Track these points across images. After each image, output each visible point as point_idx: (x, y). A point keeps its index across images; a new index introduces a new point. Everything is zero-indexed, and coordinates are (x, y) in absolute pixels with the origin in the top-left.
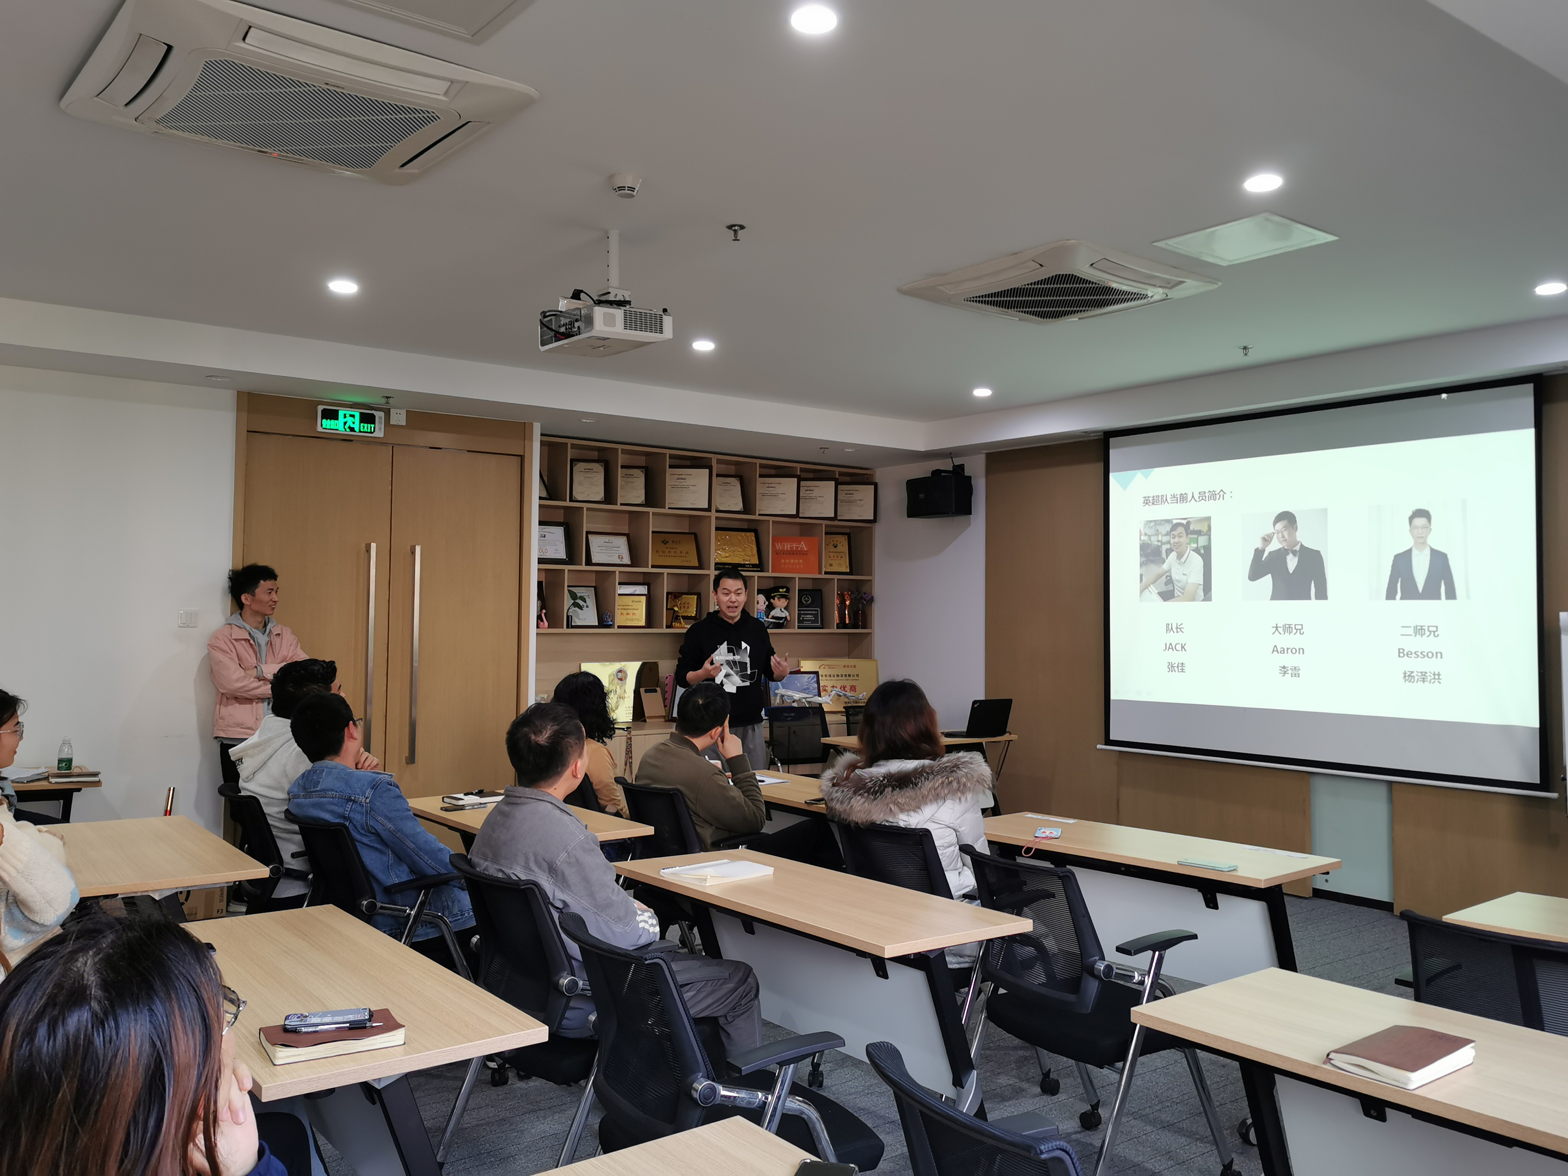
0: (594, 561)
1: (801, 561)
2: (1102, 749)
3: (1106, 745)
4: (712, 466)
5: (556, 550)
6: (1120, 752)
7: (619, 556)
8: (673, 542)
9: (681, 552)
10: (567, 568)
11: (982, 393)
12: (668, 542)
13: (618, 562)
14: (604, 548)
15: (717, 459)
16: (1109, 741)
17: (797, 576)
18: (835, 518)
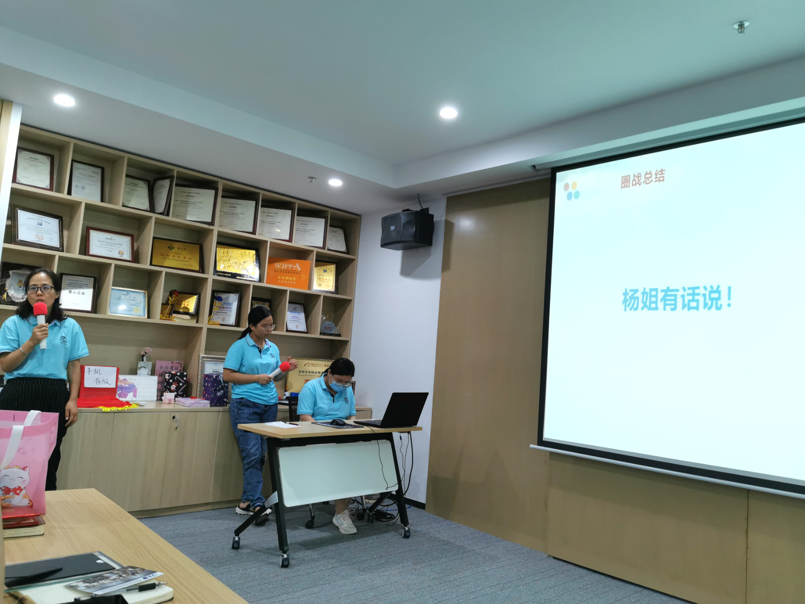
0: (91, 253)
1: (294, 279)
2: (534, 449)
3: (538, 445)
4: (218, 188)
5: (51, 239)
6: (551, 453)
7: (119, 252)
8: (179, 248)
9: (185, 258)
10: (57, 254)
11: (448, 113)
12: (173, 248)
13: (118, 256)
14: (105, 244)
15: (223, 183)
16: (541, 442)
17: (289, 289)
18: (324, 248)
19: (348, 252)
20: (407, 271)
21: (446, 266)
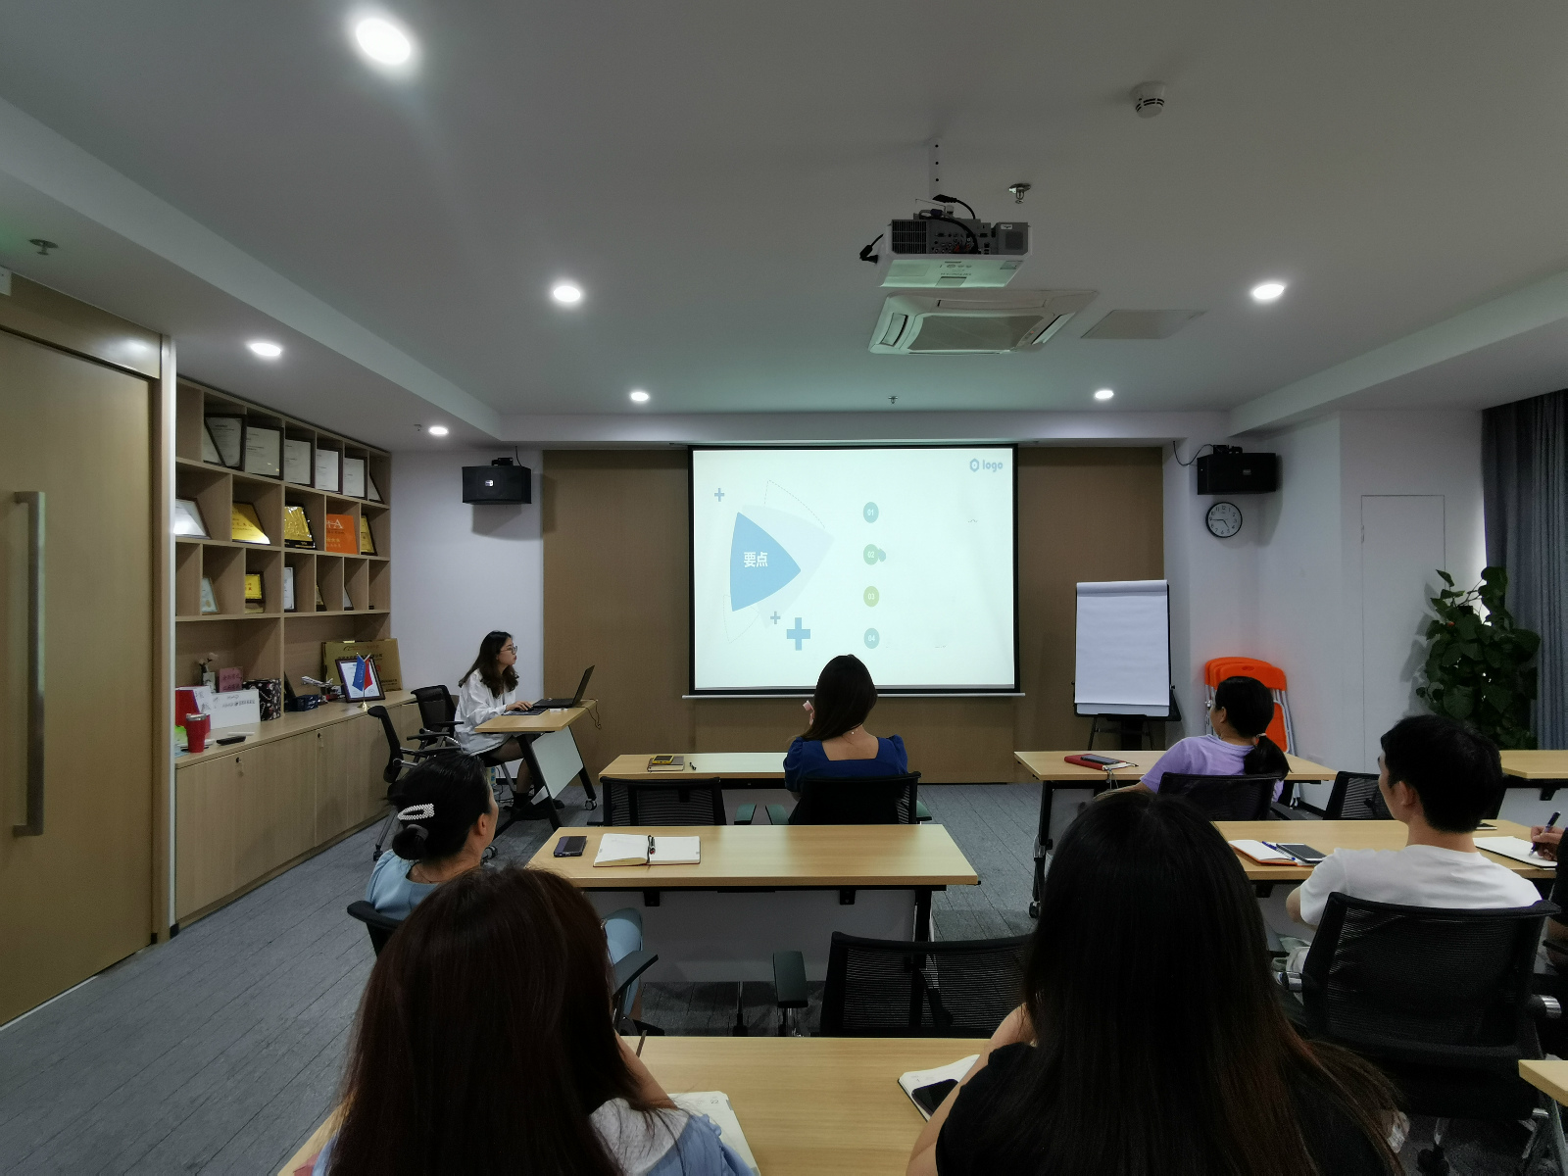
1: (338, 540)
2: (687, 699)
3: (689, 695)
4: (283, 428)
11: (639, 397)
15: (285, 420)
16: (693, 691)
17: (343, 555)
18: (365, 498)
19: (382, 501)
20: (480, 528)
21: (547, 527)
